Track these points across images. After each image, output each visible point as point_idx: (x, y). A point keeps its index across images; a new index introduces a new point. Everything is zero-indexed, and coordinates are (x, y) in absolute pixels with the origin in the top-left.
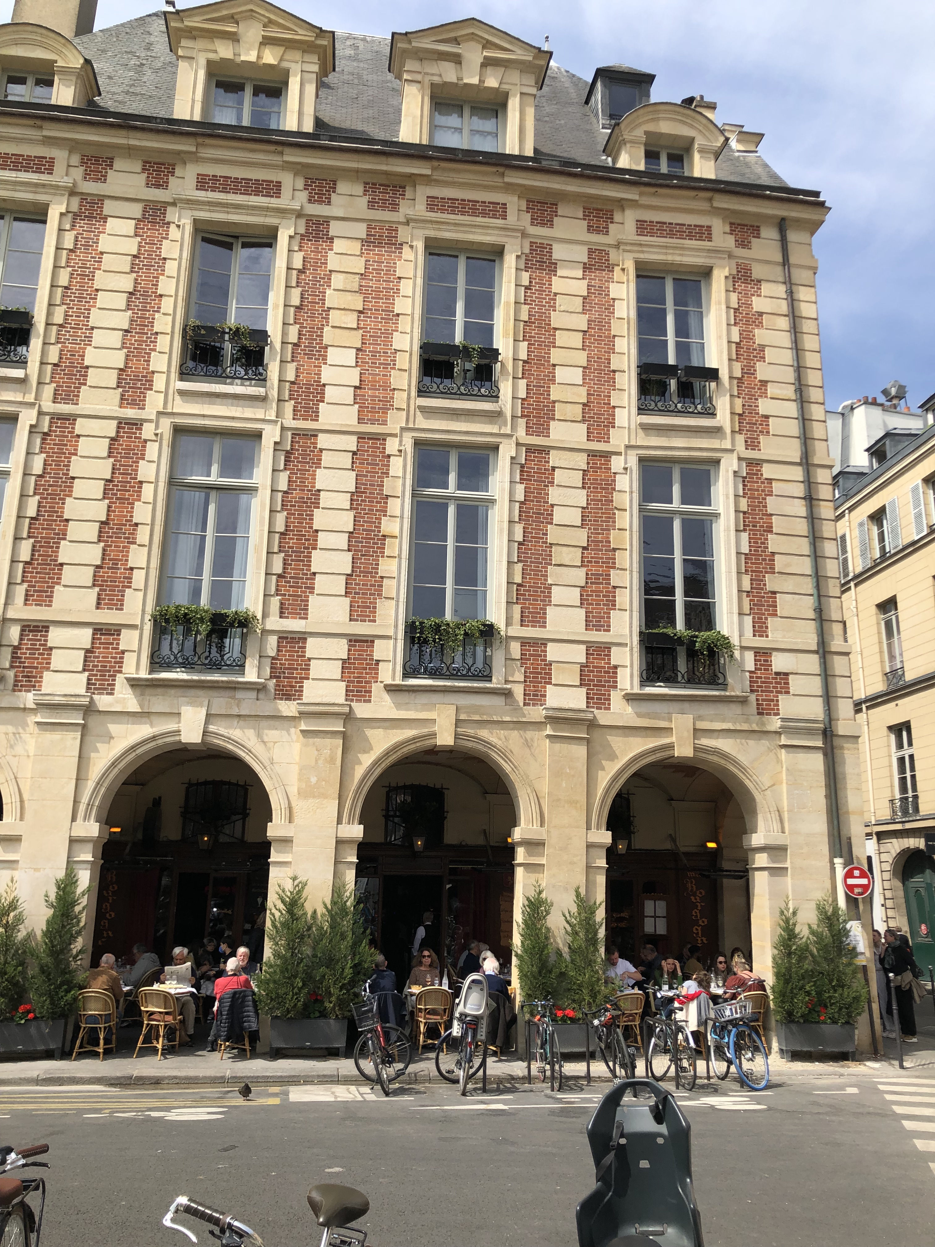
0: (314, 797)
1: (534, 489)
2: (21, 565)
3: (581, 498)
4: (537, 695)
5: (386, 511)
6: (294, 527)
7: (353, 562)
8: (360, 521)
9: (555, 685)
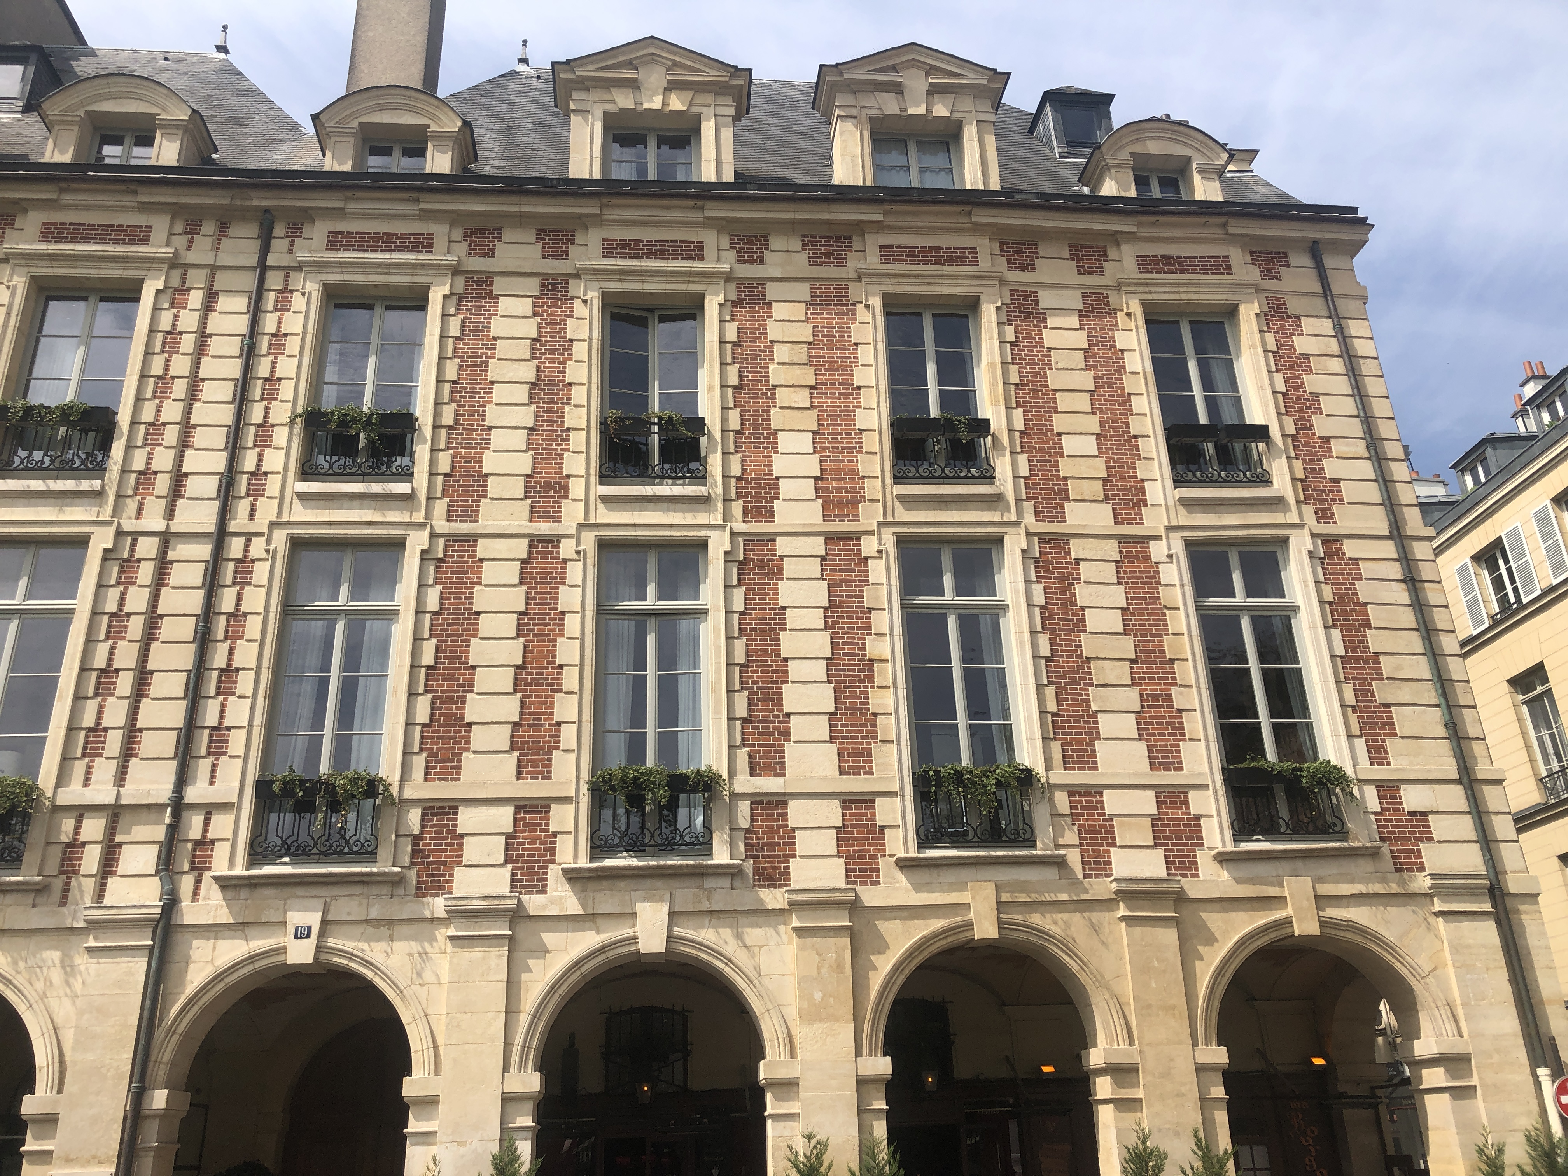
0: (821, 1020)
1: (1056, 588)
2: (418, 729)
3: (1118, 596)
4: (1099, 863)
5: (870, 629)
6: (757, 656)
7: (835, 697)
8: (838, 643)
9: (1121, 847)
